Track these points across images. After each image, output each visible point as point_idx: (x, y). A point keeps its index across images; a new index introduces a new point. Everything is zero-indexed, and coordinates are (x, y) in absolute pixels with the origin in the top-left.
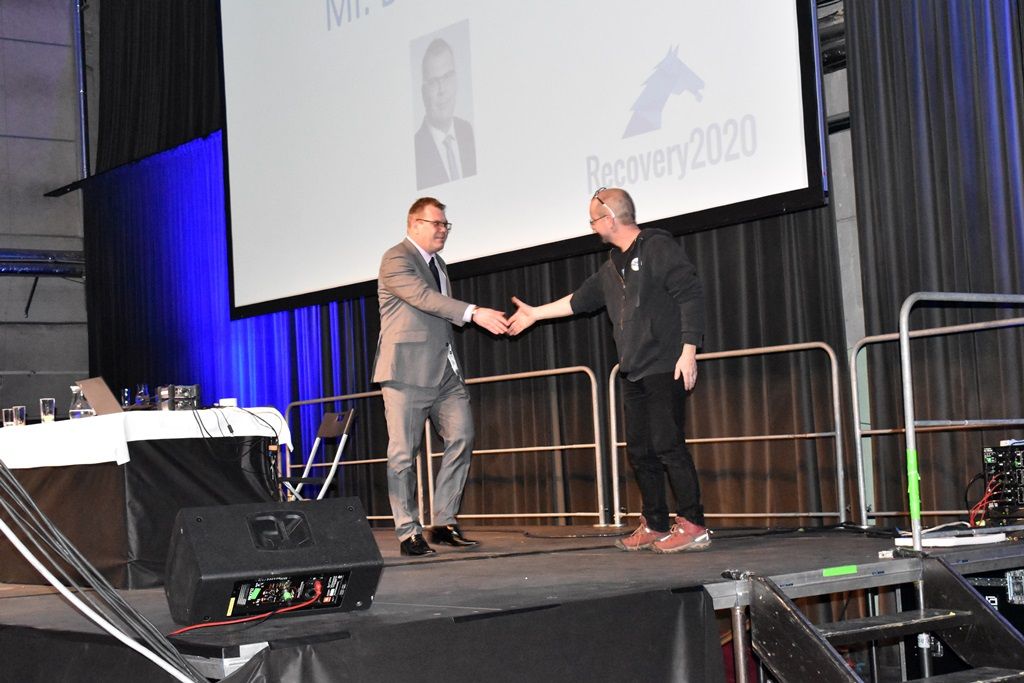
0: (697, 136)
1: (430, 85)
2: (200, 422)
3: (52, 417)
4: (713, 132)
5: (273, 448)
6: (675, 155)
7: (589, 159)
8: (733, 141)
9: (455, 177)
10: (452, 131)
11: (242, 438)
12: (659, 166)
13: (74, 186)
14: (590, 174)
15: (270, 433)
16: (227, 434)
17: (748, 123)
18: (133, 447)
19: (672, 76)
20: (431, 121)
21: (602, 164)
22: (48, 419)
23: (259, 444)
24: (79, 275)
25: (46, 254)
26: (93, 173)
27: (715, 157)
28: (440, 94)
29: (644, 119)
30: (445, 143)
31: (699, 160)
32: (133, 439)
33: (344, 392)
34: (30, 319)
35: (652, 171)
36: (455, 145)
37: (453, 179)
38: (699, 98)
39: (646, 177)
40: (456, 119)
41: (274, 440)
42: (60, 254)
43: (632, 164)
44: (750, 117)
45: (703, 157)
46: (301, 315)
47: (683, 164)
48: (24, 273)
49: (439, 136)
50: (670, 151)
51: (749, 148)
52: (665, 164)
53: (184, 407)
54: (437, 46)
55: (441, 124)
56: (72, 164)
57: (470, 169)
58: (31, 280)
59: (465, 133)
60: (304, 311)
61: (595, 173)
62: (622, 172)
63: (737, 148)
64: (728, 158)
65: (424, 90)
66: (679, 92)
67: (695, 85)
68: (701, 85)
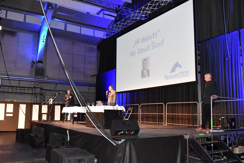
0: (180, 73)
1: (144, 64)
2: (114, 108)
3: (93, 105)
4: (183, 73)
5: (123, 112)
6: (177, 76)
7: (165, 75)
9: (146, 77)
10: (146, 71)
11: (119, 110)
12: (175, 77)
13: (95, 75)
14: (165, 77)
15: (122, 110)
16: (117, 109)
17: (188, 72)
18: (105, 110)
19: (177, 65)
20: (144, 69)
21: (167, 76)
22: (93, 106)
23: (121, 111)
24: (95, 87)
25: (91, 84)
26: (98, 73)
27: (183, 76)
28: (145, 66)
29: (173, 70)
30: (145, 72)
31: (180, 76)
32: (105, 109)
33: (129, 104)
34: (88, 92)
35: (174, 78)
36: (147, 73)
38: (181, 68)
39: (173, 78)
40: (147, 69)
41: (123, 111)
42: (93, 84)
44: (188, 71)
45: (181, 76)
46: (124, 94)
47: (178, 77)
48: (88, 86)
49: (145, 71)
50: (176, 75)
51: (188, 75)
52: (176, 77)
53: (111, 106)
54: (145, 60)
55: (145, 70)
56: (95, 72)
57: (149, 76)
58: (89, 87)
59: (148, 71)
60: (124, 93)
61: (166, 77)
62: (170, 77)
63: (186, 75)
64: (185, 76)
65: (143, 65)
66: (178, 67)
67: (180, 66)
68: (181, 66)
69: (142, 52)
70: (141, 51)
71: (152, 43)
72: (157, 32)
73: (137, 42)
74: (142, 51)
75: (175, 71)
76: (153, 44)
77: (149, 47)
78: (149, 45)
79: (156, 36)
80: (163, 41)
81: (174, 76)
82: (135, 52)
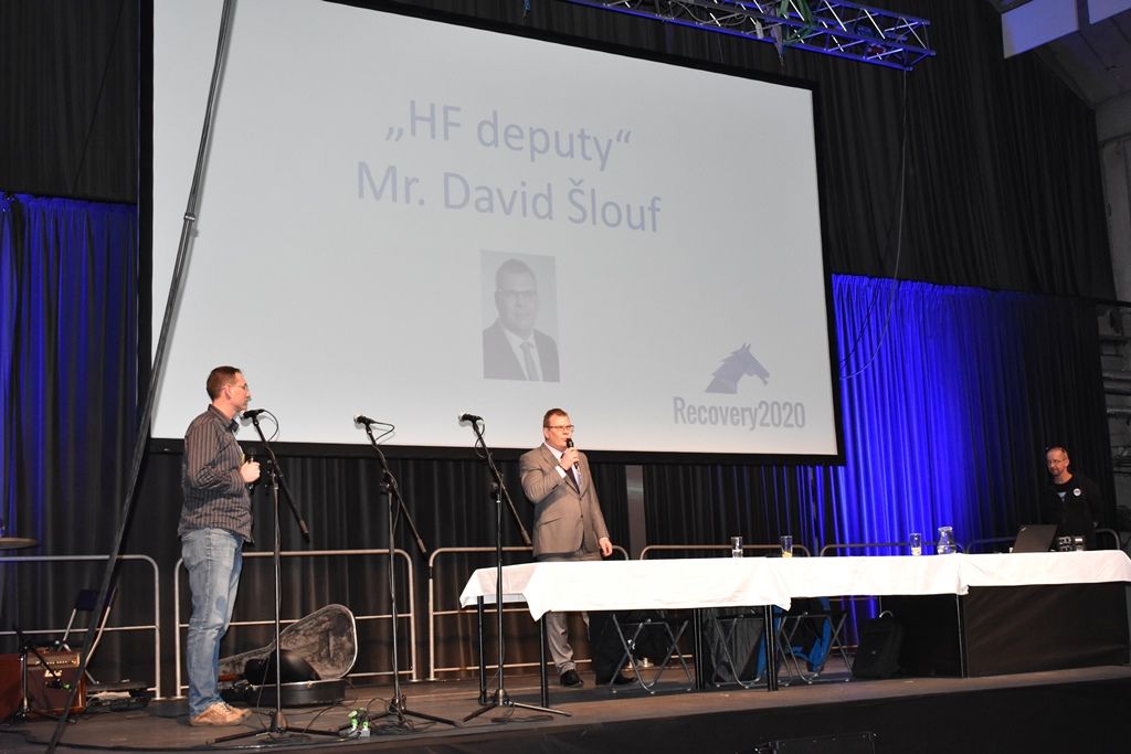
0: (764, 406)
1: (505, 292)
4: (776, 407)
6: (747, 413)
7: (676, 399)
8: (789, 416)
9: (533, 378)
10: (531, 339)
14: (676, 410)
17: (799, 408)
19: (745, 363)
20: (506, 324)
21: (687, 406)
27: (776, 421)
28: (518, 306)
29: (725, 380)
35: (729, 420)
36: (534, 353)
37: (530, 379)
38: (765, 383)
39: (725, 422)
40: (536, 331)
43: (713, 412)
44: (800, 404)
45: (768, 420)
47: (754, 422)
49: (515, 341)
50: (743, 410)
51: (800, 423)
52: (740, 418)
54: (514, 266)
55: (515, 329)
57: (552, 376)
59: (548, 346)
61: (681, 410)
62: (705, 415)
63: (792, 420)
64: (787, 425)
65: (497, 294)
66: (750, 375)
67: (763, 374)
68: (768, 375)
69: (491, 209)
70: (474, 196)
71: (572, 187)
72: (610, 141)
73: (432, 120)
74: (490, 199)
75: (734, 391)
76: (582, 192)
77: (549, 198)
78: (549, 185)
79: (604, 159)
80: (654, 209)
81: (732, 415)
82: (408, 183)
